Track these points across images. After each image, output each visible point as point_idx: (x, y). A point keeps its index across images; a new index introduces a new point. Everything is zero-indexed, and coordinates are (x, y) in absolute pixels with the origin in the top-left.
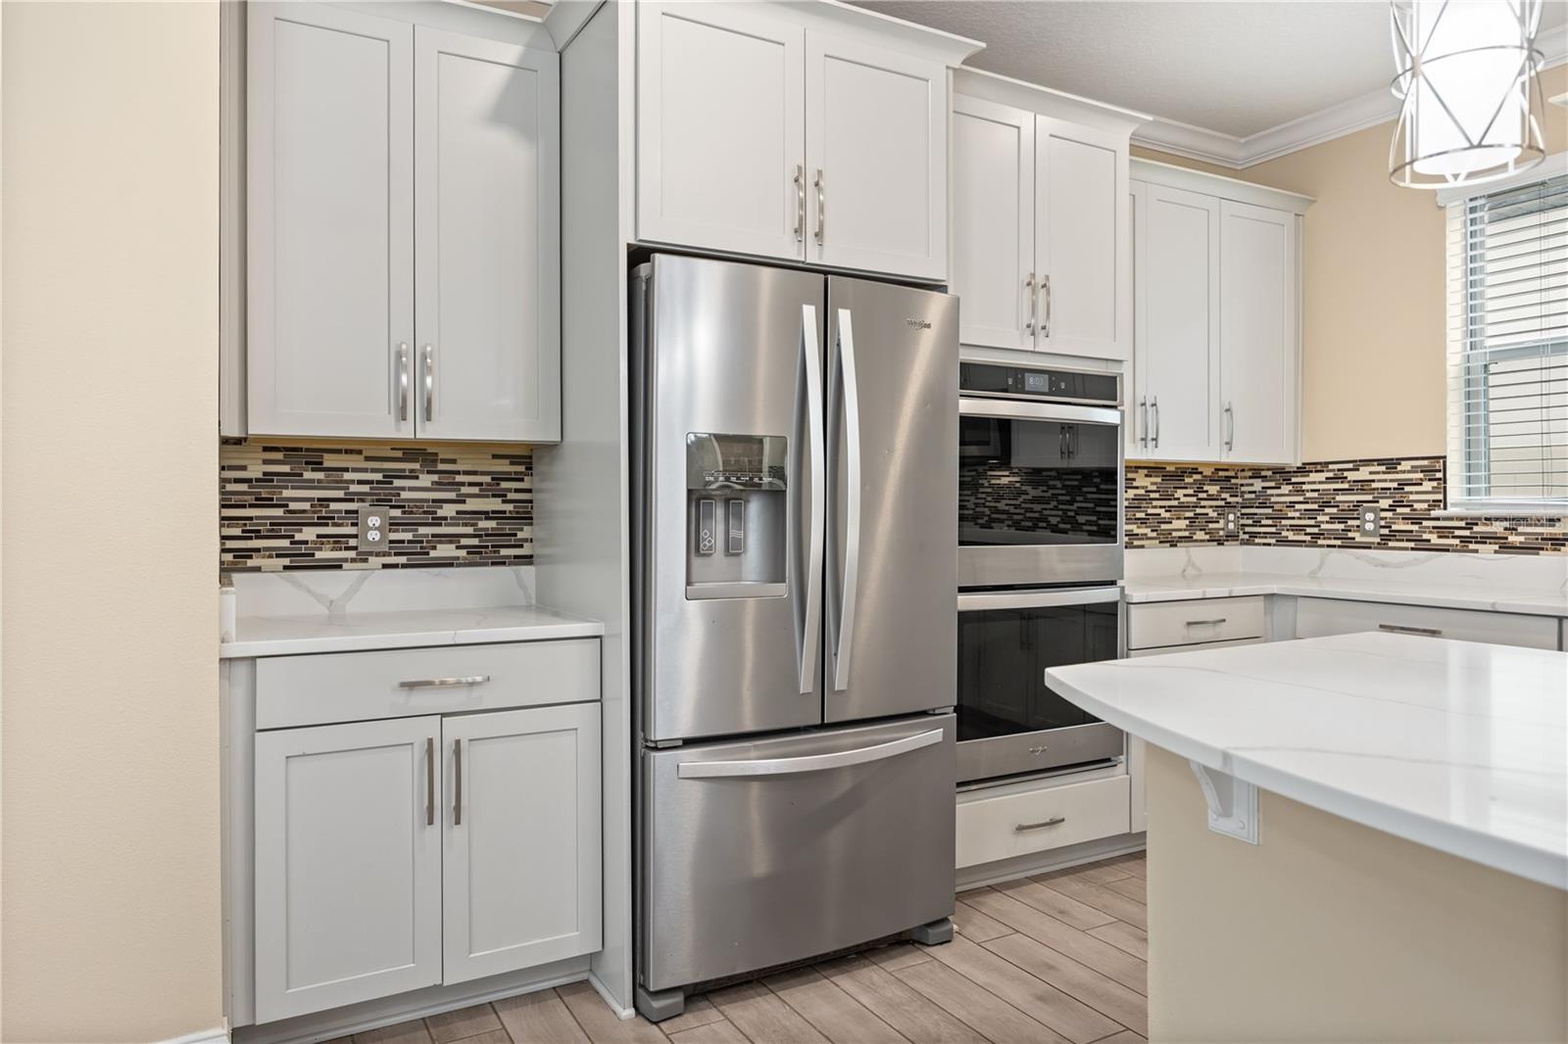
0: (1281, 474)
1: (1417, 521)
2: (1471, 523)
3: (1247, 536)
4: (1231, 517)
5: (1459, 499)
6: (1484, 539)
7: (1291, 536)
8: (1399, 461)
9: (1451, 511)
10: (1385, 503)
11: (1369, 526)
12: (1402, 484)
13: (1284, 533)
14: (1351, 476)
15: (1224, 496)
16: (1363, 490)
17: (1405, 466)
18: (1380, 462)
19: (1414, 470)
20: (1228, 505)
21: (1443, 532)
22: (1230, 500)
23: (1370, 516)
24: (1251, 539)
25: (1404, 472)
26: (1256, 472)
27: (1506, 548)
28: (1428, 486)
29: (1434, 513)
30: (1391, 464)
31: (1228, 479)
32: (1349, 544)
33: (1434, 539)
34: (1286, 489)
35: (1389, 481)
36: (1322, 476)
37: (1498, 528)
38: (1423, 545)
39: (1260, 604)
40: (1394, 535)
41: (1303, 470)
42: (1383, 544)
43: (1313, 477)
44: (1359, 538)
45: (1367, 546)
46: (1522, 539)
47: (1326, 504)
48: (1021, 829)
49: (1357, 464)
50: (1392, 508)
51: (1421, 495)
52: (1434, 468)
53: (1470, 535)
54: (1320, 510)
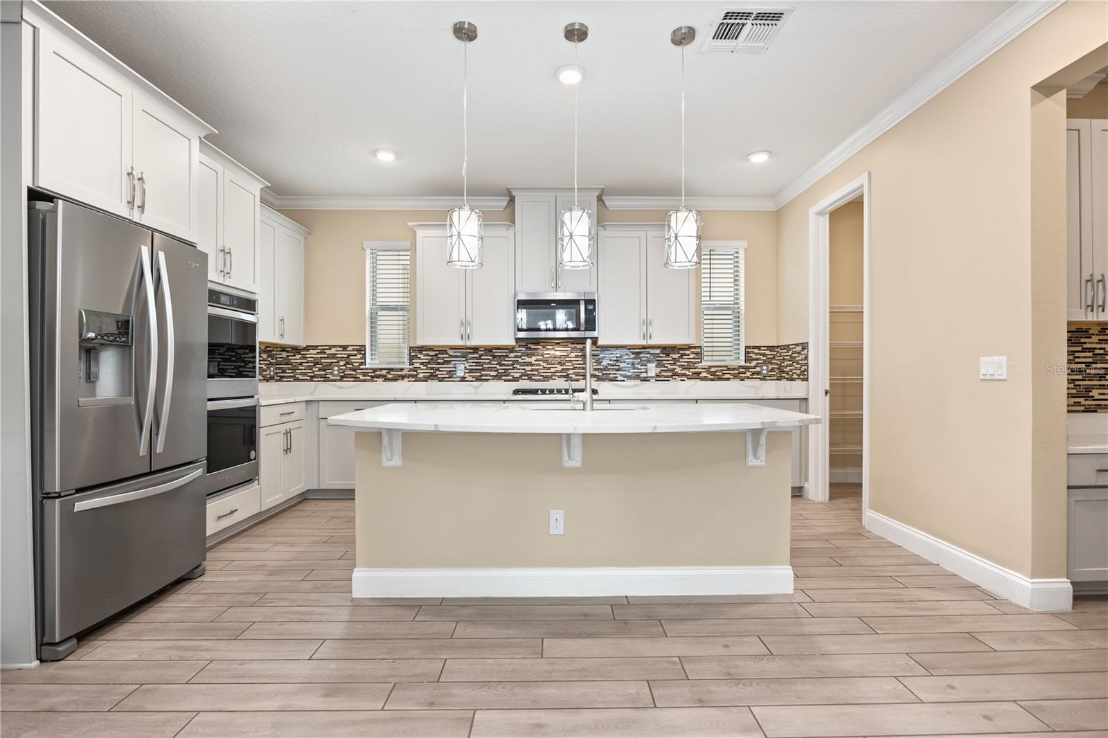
0: (296, 350)
1: (355, 370)
2: (375, 370)
3: (278, 378)
4: (272, 369)
5: (370, 363)
6: (379, 377)
7: (301, 377)
8: (348, 346)
9: (368, 366)
10: (342, 363)
11: (336, 373)
12: (349, 355)
13: (297, 376)
14: (328, 352)
15: (269, 359)
16: (333, 358)
17: (350, 348)
18: (340, 346)
19: (353, 350)
20: (271, 364)
21: (365, 374)
22: (271, 361)
23: (336, 368)
24: (281, 379)
25: (349, 351)
26: (284, 348)
27: (387, 380)
28: (359, 356)
29: (362, 367)
30: (345, 347)
31: (270, 351)
32: (327, 380)
33: (361, 377)
34: (298, 356)
35: (343, 354)
36: (315, 352)
37: (384, 372)
38: (357, 380)
39: (304, 405)
40: (346, 376)
41: (307, 348)
42: (341, 380)
43: (311, 352)
44: (331, 377)
45: (335, 381)
46: (392, 376)
47: (316, 364)
48: (219, 517)
49: (331, 347)
50: (345, 365)
51: (356, 360)
52: (361, 349)
53: (374, 375)
54: (315, 366)
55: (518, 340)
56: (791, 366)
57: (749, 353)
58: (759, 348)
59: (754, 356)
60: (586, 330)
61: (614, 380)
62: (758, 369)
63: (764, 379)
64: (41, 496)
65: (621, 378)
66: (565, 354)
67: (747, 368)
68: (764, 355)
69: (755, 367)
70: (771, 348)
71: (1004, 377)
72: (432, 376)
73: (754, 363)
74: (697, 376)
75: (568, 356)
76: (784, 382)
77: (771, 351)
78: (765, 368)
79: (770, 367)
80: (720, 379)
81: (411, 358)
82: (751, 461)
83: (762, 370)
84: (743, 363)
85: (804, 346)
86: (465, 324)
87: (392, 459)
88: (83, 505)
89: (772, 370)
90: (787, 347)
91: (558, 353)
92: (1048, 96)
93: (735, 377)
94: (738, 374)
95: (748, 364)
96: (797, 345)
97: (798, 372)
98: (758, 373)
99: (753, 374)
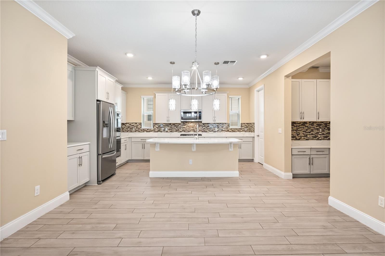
0: (123, 124)
1: (139, 129)
2: (144, 129)
6: (145, 131)
7: (125, 131)
8: (137, 123)
9: (142, 128)
10: (135, 127)
11: (134, 130)
12: (137, 125)
14: (132, 124)
16: (133, 126)
17: (138, 123)
18: (135, 123)
19: (138, 124)
21: (141, 130)
23: (134, 129)
27: (147, 132)
28: (140, 126)
29: (141, 128)
30: (136, 123)
32: (131, 132)
33: (140, 131)
34: (124, 126)
35: (136, 125)
36: (128, 124)
37: (146, 130)
38: (139, 132)
39: (128, 138)
40: (136, 131)
41: (126, 123)
42: (135, 132)
43: (127, 124)
44: (133, 131)
45: (134, 132)
47: (129, 127)
49: (132, 123)
50: (136, 128)
51: (139, 126)
52: (140, 124)
53: (144, 130)
54: (128, 128)
55: (181, 122)
56: (251, 128)
57: (242, 125)
58: (244, 123)
59: (243, 126)
60: (199, 119)
61: (207, 132)
62: (244, 129)
63: (246, 132)
64: (98, 155)
65: (208, 131)
66: (194, 125)
67: (241, 129)
68: (246, 125)
69: (243, 129)
70: (247, 124)
71: (281, 133)
72: (159, 131)
73: (243, 128)
74: (228, 131)
75: (194, 126)
76: (250, 132)
77: (248, 124)
78: (246, 129)
79: (247, 129)
80: (234, 132)
81: (154, 126)
82: (230, 150)
83: (245, 129)
84: (240, 128)
85: (254, 124)
86: (168, 117)
87: (158, 149)
88: (104, 156)
89: (248, 129)
90: (251, 124)
91: (192, 125)
92: (288, 78)
93: (238, 131)
94: (239, 130)
95: (241, 128)
96: (253, 123)
97: (253, 130)
98: (244, 130)
99: (243, 130)
